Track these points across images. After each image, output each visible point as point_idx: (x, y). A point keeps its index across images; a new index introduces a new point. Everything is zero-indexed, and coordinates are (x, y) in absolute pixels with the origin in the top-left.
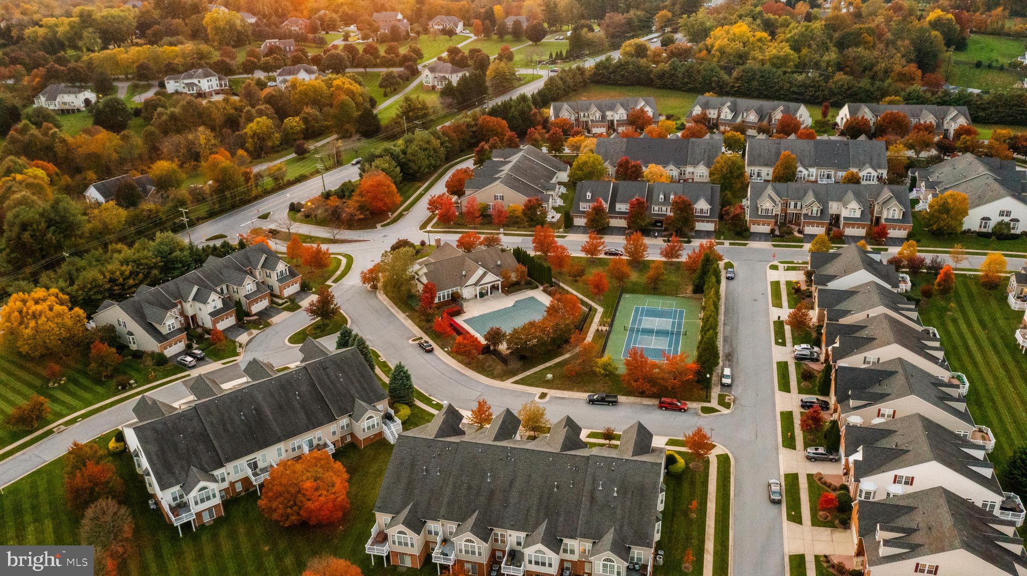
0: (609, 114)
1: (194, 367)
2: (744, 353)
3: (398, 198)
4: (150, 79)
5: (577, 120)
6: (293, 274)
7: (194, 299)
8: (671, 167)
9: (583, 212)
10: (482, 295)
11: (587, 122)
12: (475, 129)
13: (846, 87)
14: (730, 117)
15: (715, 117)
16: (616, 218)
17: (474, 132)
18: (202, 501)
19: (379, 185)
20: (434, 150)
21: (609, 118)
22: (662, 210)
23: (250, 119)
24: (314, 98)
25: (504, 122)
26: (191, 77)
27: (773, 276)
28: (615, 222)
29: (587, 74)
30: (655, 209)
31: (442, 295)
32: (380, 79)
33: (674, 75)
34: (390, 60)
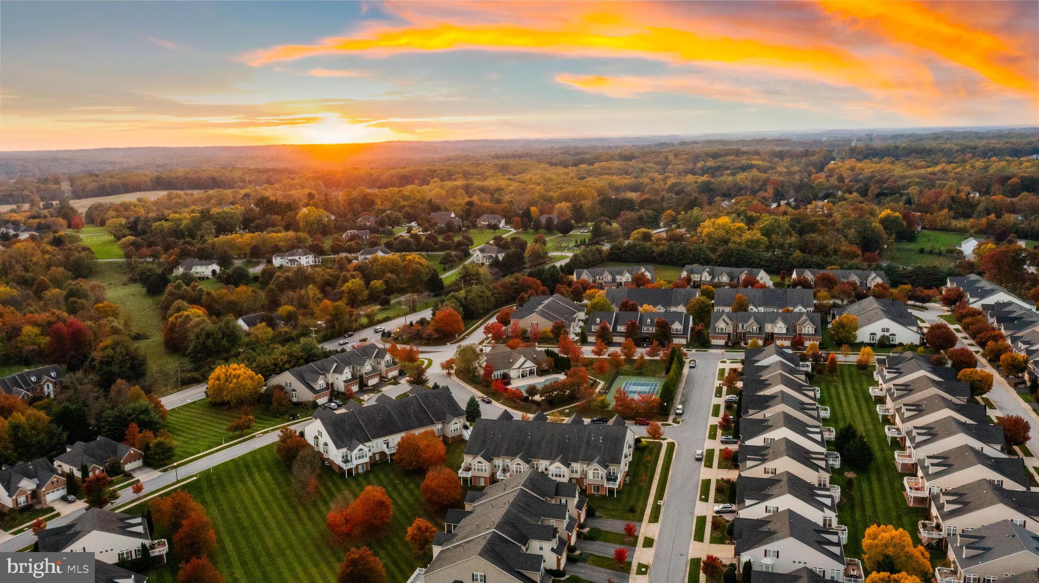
0: (618, 278)
1: (336, 409)
2: (694, 401)
3: (463, 327)
4: (260, 257)
5: (594, 282)
6: (394, 363)
7: (334, 372)
8: (659, 307)
9: (594, 332)
10: (523, 376)
11: (601, 284)
12: (516, 286)
13: (802, 261)
14: (709, 279)
15: (699, 280)
16: (617, 336)
17: (516, 289)
18: (360, 458)
19: (450, 315)
20: (487, 297)
21: (618, 281)
22: (648, 329)
23: (346, 280)
24: (393, 268)
25: (539, 281)
26: (293, 255)
27: (722, 366)
28: (616, 339)
29: (604, 254)
30: (645, 329)
31: (497, 374)
32: (440, 259)
33: (671, 253)
34: (448, 245)
